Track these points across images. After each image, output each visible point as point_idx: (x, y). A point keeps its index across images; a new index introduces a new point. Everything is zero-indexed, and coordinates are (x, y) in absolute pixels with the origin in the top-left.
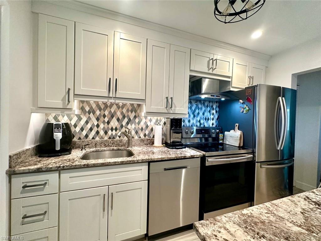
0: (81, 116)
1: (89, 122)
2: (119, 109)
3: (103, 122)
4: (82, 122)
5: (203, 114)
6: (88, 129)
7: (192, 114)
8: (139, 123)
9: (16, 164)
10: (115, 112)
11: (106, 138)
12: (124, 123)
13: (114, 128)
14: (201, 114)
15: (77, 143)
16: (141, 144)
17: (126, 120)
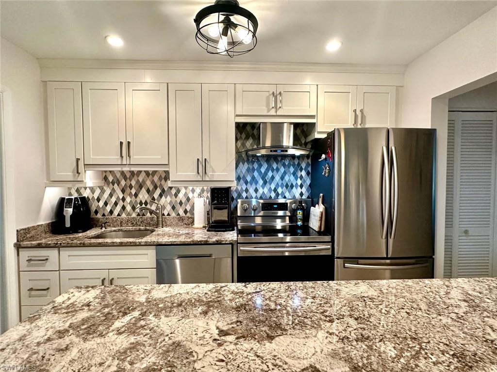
0: (104, 187)
1: (114, 195)
2: (148, 177)
3: (129, 195)
4: (106, 195)
5: (282, 178)
6: (112, 204)
7: (261, 180)
8: (176, 195)
9: (24, 238)
10: (144, 181)
11: (134, 215)
12: (156, 196)
13: (143, 202)
14: (277, 178)
15: (100, 221)
16: (180, 224)
17: (158, 191)
